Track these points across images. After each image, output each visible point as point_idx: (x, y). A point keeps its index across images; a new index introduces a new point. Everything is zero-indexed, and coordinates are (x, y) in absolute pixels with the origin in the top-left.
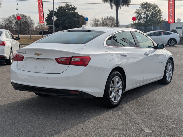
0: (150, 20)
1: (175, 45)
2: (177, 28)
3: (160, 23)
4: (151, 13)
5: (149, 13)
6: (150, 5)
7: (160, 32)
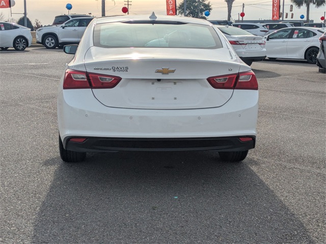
1: (26, 49)
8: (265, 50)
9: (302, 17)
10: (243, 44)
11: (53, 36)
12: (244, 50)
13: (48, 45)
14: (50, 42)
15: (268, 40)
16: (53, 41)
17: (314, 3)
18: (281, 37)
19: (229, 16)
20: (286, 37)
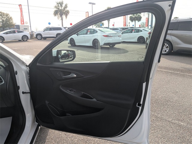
0: (5, 23)
1: (28, 40)
2: (24, 29)
3: (13, 25)
4: (5, 19)
5: (4, 19)
6: (3, 13)
7: (14, 31)
8: (121, 39)
9: (133, 25)
10: (111, 36)
11: (40, 35)
12: (111, 39)
13: (38, 38)
14: (39, 37)
15: (122, 34)
16: (40, 37)
17: (137, 21)
18: (127, 33)
19: (109, 26)
20: (129, 33)
